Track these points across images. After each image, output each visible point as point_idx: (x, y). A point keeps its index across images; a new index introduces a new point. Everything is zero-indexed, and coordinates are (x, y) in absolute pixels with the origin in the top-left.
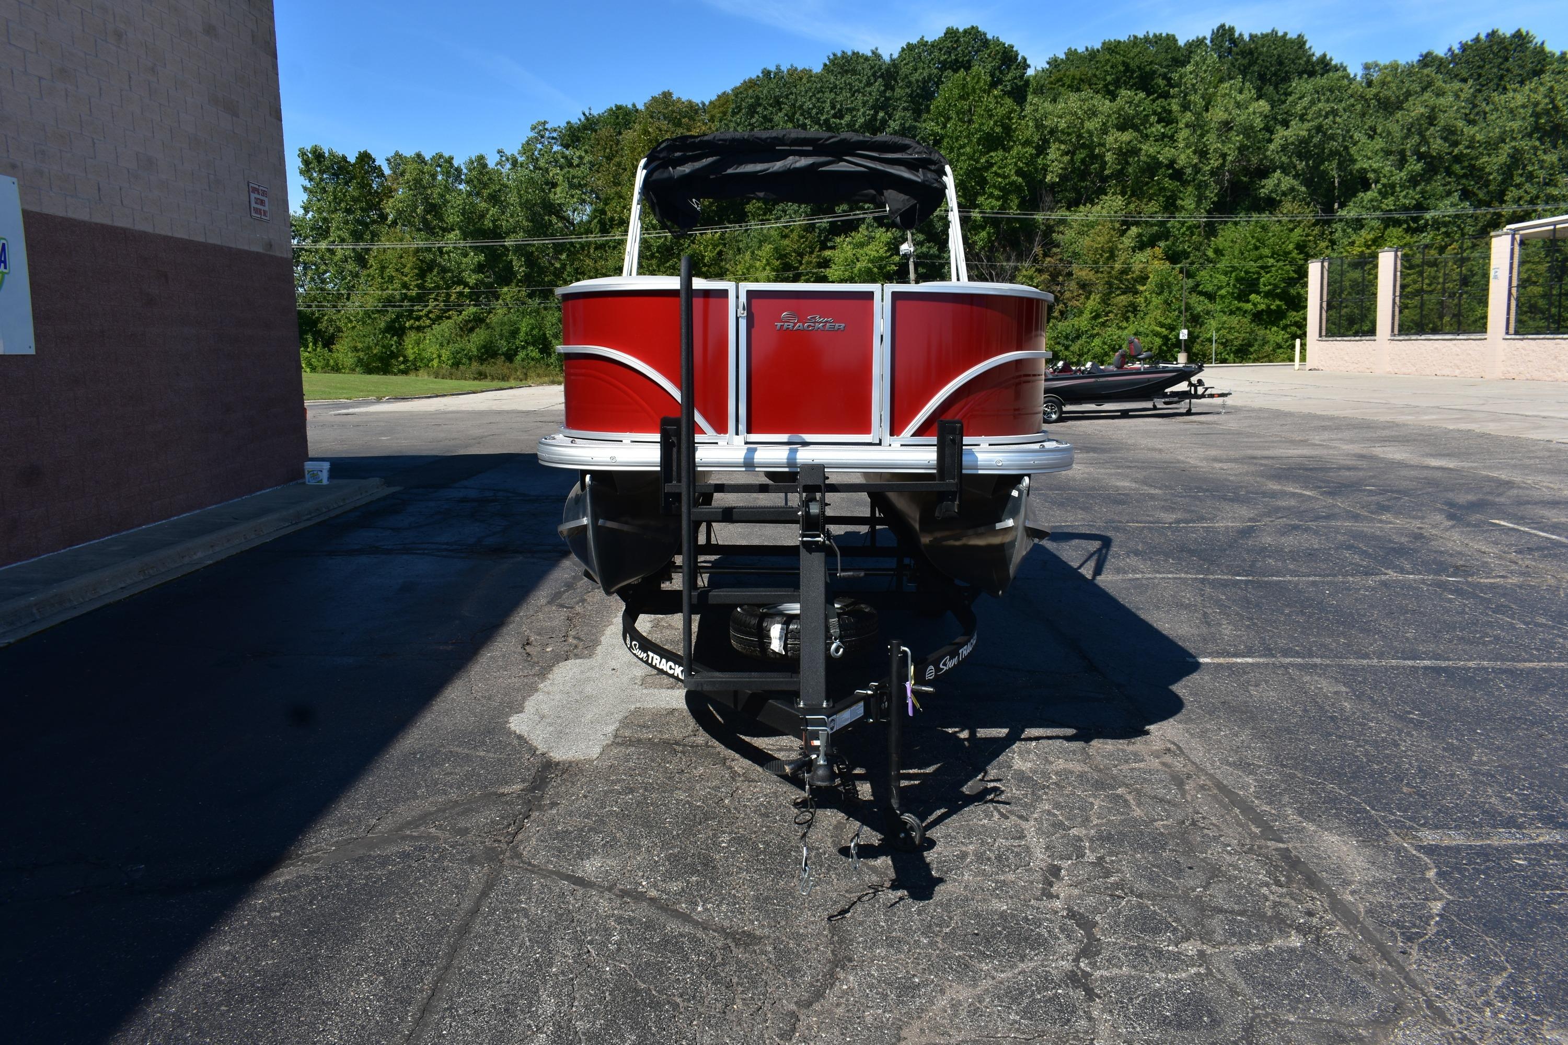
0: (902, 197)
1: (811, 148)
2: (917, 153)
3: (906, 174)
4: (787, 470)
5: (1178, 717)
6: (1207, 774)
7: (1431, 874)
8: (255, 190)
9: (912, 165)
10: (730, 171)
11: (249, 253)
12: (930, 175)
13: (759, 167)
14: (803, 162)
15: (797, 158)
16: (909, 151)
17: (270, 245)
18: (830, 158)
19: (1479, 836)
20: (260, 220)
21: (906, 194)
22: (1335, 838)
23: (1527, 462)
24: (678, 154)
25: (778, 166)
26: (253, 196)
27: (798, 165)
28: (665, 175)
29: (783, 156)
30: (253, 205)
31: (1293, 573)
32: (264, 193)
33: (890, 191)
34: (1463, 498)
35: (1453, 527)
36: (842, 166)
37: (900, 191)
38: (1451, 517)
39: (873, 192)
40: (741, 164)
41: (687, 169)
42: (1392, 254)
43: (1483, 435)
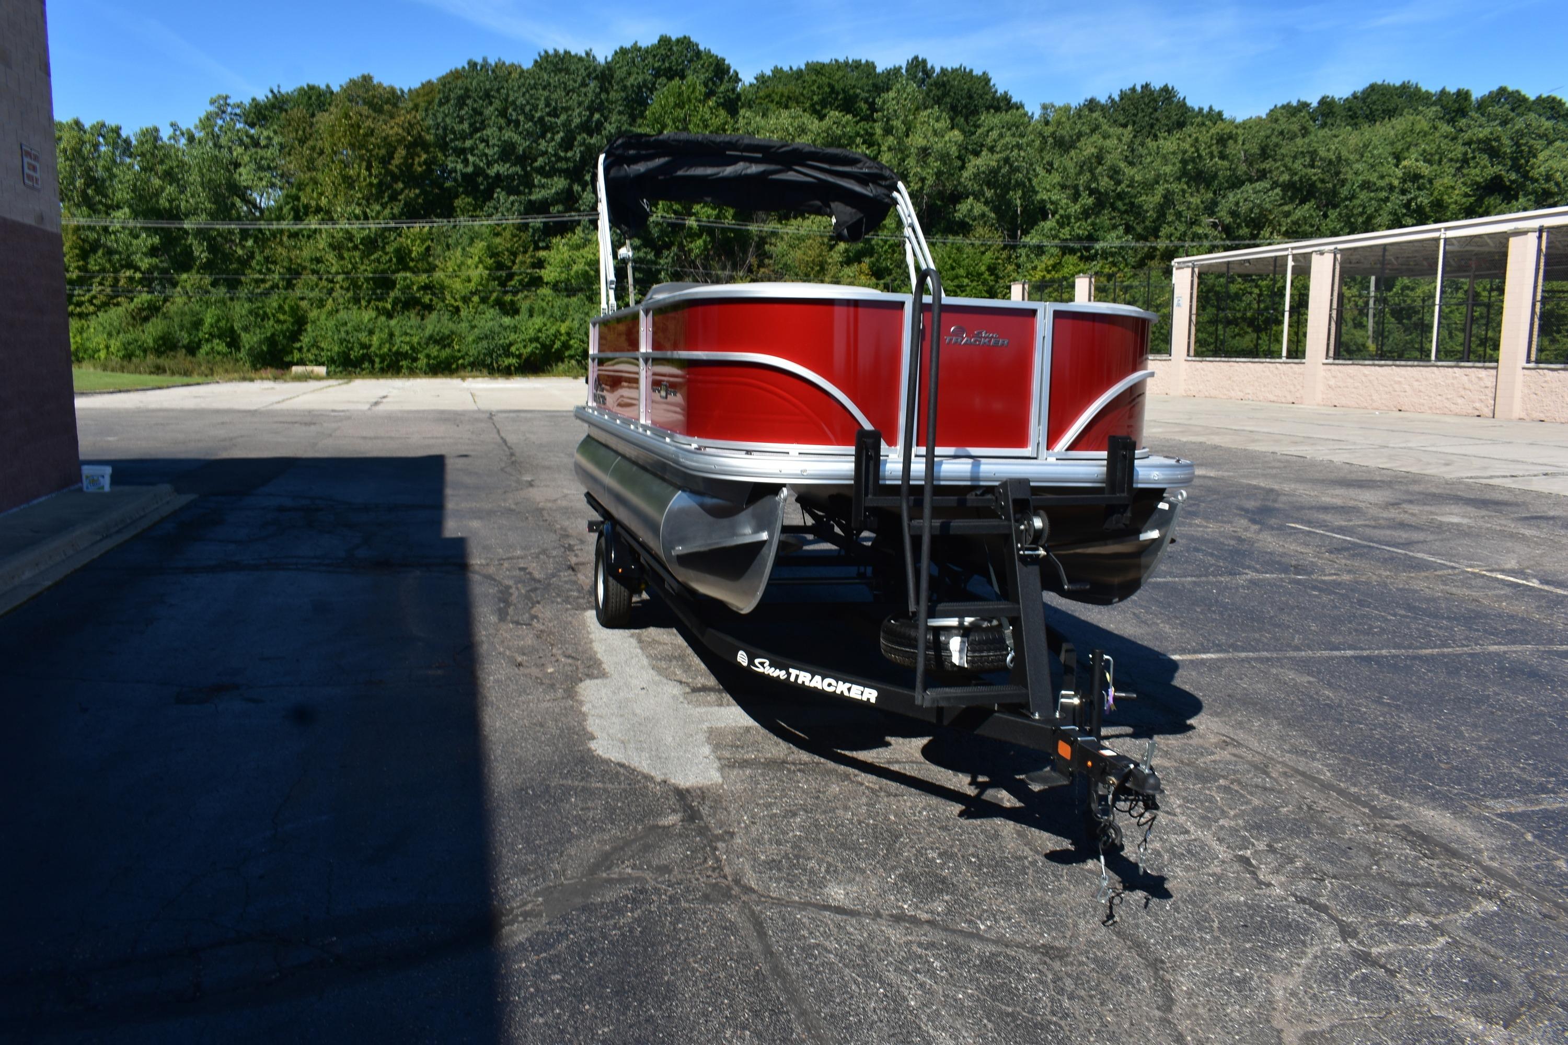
0: (849, 209)
1: (760, 155)
2: (868, 168)
3: (858, 188)
4: (969, 483)
5: (1204, 710)
6: (1279, 763)
7: (1529, 837)
8: (28, 154)
9: (863, 180)
10: (680, 173)
11: (22, 226)
12: (881, 191)
13: (709, 171)
14: (754, 169)
15: (747, 164)
16: (859, 165)
17: (41, 218)
18: (778, 167)
19: (1532, 802)
20: (33, 188)
21: (853, 206)
22: (1432, 813)
23: (1270, 471)
24: (632, 152)
25: (729, 170)
26: (26, 160)
27: (749, 171)
28: (622, 173)
29: (733, 161)
30: (26, 170)
31: (1171, 574)
32: (36, 158)
33: (837, 203)
34: (1251, 504)
35: (1261, 530)
36: (791, 176)
37: (847, 204)
38: (1254, 521)
39: (818, 203)
40: (691, 166)
41: (641, 167)
42: (1087, 280)
43: (1216, 447)
